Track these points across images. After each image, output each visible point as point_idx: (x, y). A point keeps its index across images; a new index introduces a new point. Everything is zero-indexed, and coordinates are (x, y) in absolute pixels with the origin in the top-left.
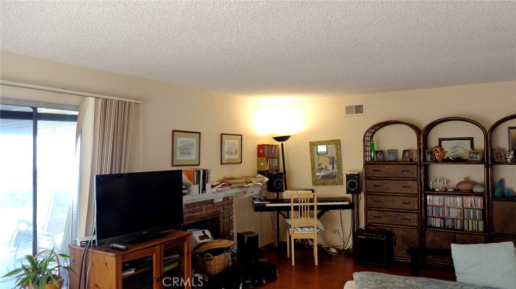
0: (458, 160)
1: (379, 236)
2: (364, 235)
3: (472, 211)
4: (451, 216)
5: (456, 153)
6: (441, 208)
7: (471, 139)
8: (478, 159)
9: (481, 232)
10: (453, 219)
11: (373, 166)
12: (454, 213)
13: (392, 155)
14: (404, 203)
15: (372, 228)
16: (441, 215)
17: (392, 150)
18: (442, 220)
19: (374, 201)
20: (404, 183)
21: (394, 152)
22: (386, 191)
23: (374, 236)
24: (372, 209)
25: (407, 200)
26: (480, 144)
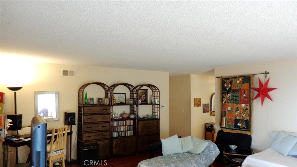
0: (121, 104)
1: (95, 147)
2: (86, 148)
3: (129, 127)
4: (121, 130)
5: (120, 100)
6: (117, 127)
7: (125, 94)
8: (132, 103)
9: (132, 136)
10: (122, 132)
11: (87, 107)
12: (122, 129)
13: (92, 101)
14: (103, 127)
15: (86, 144)
16: (117, 131)
17: (91, 98)
18: (117, 133)
19: (88, 128)
20: (104, 116)
21: (92, 99)
22: (94, 121)
23: (92, 148)
24: (86, 132)
25: (105, 125)
26: (128, 96)
